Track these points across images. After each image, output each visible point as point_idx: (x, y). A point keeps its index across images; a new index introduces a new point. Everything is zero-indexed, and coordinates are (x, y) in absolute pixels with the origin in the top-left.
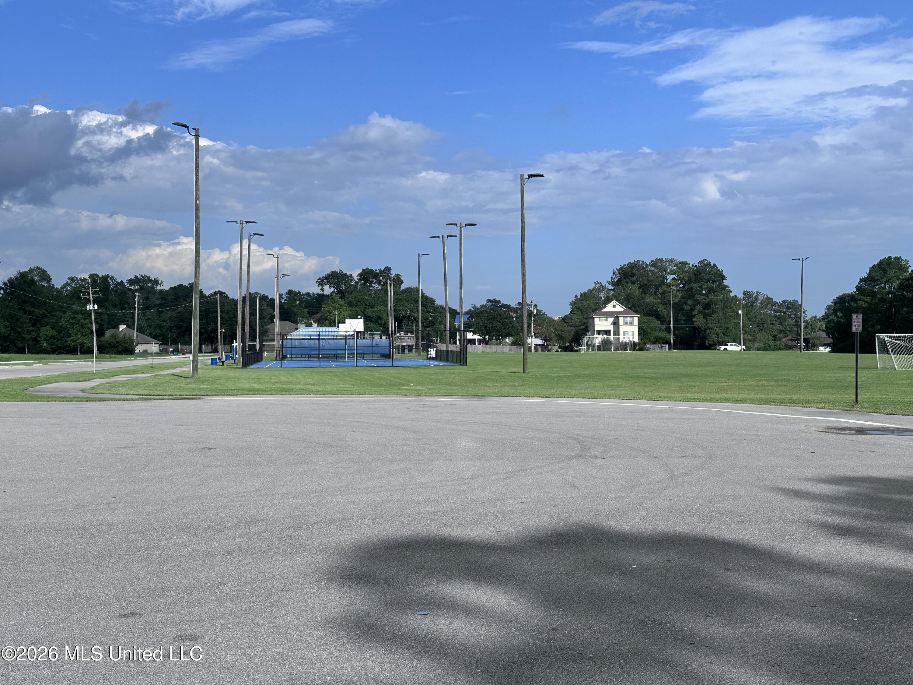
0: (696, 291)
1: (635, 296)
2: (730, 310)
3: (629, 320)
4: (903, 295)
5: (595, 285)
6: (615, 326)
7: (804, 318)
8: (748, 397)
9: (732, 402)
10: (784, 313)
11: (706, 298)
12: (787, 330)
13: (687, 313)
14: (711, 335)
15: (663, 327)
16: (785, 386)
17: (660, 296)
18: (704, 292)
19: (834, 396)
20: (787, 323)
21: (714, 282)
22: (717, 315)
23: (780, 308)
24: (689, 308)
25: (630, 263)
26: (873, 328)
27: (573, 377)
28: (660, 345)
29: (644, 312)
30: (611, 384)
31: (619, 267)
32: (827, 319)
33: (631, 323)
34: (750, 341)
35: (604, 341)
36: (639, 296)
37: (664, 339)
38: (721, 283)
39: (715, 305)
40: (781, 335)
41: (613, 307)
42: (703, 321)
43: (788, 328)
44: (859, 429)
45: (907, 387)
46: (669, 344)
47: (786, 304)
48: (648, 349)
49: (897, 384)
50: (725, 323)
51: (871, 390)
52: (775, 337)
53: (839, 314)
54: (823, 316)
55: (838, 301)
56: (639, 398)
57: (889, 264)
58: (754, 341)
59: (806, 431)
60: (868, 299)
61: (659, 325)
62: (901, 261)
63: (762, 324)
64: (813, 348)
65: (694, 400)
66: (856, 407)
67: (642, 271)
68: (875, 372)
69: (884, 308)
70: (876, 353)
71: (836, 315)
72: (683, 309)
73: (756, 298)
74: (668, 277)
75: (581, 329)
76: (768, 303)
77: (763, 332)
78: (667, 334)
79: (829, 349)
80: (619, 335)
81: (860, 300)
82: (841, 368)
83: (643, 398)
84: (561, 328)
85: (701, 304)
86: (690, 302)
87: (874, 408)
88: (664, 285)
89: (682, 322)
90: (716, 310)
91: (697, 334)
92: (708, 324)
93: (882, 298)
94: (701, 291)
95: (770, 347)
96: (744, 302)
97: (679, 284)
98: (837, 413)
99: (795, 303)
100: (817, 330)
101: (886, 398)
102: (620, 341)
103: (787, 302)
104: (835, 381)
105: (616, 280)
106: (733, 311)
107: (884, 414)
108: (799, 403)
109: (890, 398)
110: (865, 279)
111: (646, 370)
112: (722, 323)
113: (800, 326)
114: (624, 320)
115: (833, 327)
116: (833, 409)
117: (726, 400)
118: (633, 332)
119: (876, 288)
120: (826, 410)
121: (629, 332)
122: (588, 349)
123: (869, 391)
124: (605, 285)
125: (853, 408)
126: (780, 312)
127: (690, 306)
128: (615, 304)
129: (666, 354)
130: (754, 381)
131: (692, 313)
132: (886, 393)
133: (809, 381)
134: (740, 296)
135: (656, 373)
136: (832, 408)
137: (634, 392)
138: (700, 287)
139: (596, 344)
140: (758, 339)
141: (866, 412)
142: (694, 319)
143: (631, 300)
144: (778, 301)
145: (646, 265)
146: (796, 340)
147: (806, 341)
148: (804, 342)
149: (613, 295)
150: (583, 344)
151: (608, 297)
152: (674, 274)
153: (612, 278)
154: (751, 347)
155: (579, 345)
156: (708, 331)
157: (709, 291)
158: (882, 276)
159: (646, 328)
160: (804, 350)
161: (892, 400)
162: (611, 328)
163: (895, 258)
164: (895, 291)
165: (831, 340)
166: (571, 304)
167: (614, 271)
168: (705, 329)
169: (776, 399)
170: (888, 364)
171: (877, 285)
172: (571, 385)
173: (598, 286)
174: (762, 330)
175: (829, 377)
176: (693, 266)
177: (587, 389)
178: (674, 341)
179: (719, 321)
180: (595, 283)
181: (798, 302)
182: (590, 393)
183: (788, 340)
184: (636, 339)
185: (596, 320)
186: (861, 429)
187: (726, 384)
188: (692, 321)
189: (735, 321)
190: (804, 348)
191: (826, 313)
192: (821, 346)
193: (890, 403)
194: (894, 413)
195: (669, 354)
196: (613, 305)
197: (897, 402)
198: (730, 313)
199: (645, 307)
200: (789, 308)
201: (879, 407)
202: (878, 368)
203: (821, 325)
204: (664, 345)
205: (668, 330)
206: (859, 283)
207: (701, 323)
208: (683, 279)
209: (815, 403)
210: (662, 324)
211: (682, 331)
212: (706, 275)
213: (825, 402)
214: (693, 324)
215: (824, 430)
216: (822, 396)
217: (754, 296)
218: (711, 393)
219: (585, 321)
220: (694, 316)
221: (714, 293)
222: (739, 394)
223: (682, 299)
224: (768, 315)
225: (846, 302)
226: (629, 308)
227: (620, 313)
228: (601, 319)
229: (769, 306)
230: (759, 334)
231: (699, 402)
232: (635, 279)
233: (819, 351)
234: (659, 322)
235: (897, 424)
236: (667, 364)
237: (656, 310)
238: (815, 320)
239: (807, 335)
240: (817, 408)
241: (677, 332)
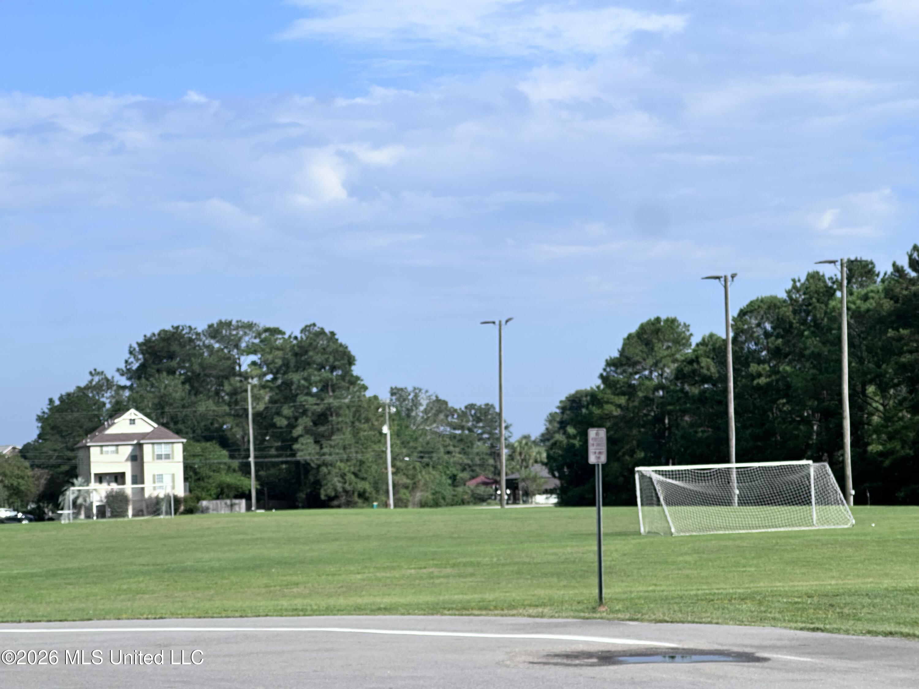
0: (299, 387)
1: (174, 399)
2: (366, 425)
3: (163, 449)
4: (682, 390)
5: (89, 378)
6: (135, 463)
7: (506, 439)
8: (402, 600)
9: (368, 612)
10: (470, 430)
11: (318, 402)
12: (476, 465)
13: (281, 433)
14: (329, 477)
15: (235, 463)
16: (472, 575)
17: (226, 398)
18: (314, 390)
19: (562, 592)
20: (475, 450)
21: (333, 368)
22: (342, 437)
23: (462, 420)
24: (285, 422)
25: (164, 331)
26: (632, 456)
27: (41, 576)
28: (228, 502)
29: (194, 432)
30: (125, 587)
31: (141, 340)
32: (548, 440)
33: (168, 457)
34: (406, 487)
35: (112, 496)
36: (183, 399)
37: (236, 488)
38: (347, 373)
39: (338, 415)
40: (465, 475)
41: (131, 424)
42: (313, 448)
43: (477, 461)
44: (604, 655)
45: (691, 569)
46: (248, 497)
47: (473, 412)
48: (205, 510)
49: (674, 563)
50: (357, 452)
51: (629, 576)
52: (454, 478)
53: (571, 430)
54: (543, 435)
55: (568, 404)
56: (181, 614)
57: (657, 331)
58: (414, 487)
59: (508, 663)
60: (622, 400)
61: (227, 460)
62: (678, 327)
63: (429, 453)
64: (525, 498)
65: (296, 612)
66: (600, 612)
67: (188, 347)
68: (634, 542)
69: (650, 418)
70: (635, 504)
71: (565, 433)
72: (274, 426)
73: (416, 403)
74: (243, 358)
75: (62, 473)
76: (439, 412)
77: (431, 469)
78: (243, 478)
79: (553, 499)
80: (142, 482)
81: (607, 402)
82: (575, 536)
83: (189, 614)
84: (16, 472)
85: (310, 414)
86: (287, 411)
87: (632, 611)
88: (235, 374)
89: (273, 452)
90: (339, 426)
91: (302, 477)
92: (324, 454)
93: (646, 398)
94: (308, 388)
95: (444, 498)
96: (393, 410)
97: (265, 374)
98: (565, 625)
99: (489, 409)
100: (531, 461)
101: (654, 591)
102: (147, 495)
103: (474, 408)
104: (563, 563)
105: (135, 366)
106: (372, 428)
107: (650, 621)
108: (496, 608)
109: (663, 591)
110: (616, 361)
111: (199, 555)
112: (351, 452)
113: (499, 455)
114: (153, 452)
115: (559, 456)
116: (559, 617)
117: (358, 610)
118: (173, 476)
119: (635, 379)
120: (545, 620)
121: (164, 477)
122: (76, 515)
123: (625, 578)
124: (113, 377)
125: (594, 612)
126: (462, 428)
127: (288, 418)
128: (133, 417)
129: (240, 519)
130: (414, 568)
131: (291, 432)
132: (654, 582)
133: (517, 563)
134: (385, 397)
135: (219, 560)
136: (557, 615)
137: (173, 602)
138: (306, 379)
139: (95, 504)
140: (422, 483)
141: (618, 619)
142: (296, 446)
143: (167, 409)
144: (457, 407)
145: (198, 334)
146: (492, 483)
147: (512, 484)
148: (507, 487)
149: (129, 398)
150: (66, 506)
151: (118, 403)
152: (255, 352)
153: (126, 362)
154: (408, 501)
155: (57, 506)
156: (324, 470)
157: (325, 387)
158: (645, 355)
159: (199, 467)
160: (508, 504)
161: (665, 593)
162: (127, 468)
163: (667, 320)
164: (669, 384)
165: (557, 482)
166: (40, 419)
167: (131, 347)
168: (319, 466)
169: (454, 602)
170: (658, 526)
171: (636, 373)
172: (37, 593)
173: (96, 379)
174: (428, 465)
175: (553, 554)
176: (290, 337)
177: (72, 600)
178: (258, 492)
179: (345, 448)
180: (91, 373)
181: (494, 408)
182: (79, 610)
183: (478, 485)
184: (180, 491)
185: (94, 452)
186: (608, 654)
187: (359, 577)
188: (291, 450)
189: (376, 447)
190: (509, 499)
191: (547, 429)
192: (540, 494)
193: (662, 599)
194: (668, 619)
195: (248, 519)
196: (131, 420)
197: (673, 598)
198: (365, 432)
199: (196, 424)
200: (479, 420)
201: (642, 608)
202: (640, 534)
203: (539, 453)
204: (237, 501)
205: (245, 469)
206: (605, 370)
207: (310, 454)
208: (273, 362)
209: (524, 606)
210: (232, 457)
211: (272, 471)
212: (317, 353)
213: (544, 605)
214: (294, 455)
215: (540, 660)
216: (541, 592)
217: (410, 397)
218: (329, 596)
219: (70, 454)
220: (295, 440)
221: (333, 391)
222: (384, 595)
223: (270, 405)
224: (440, 435)
225: (583, 407)
226: (163, 425)
227: (144, 436)
228: (105, 449)
229: (442, 416)
230: (423, 473)
231: (304, 615)
232: (174, 363)
233: (537, 503)
234: (225, 453)
235: (672, 641)
236: (243, 540)
237: (220, 429)
238: (526, 444)
239: (513, 473)
240: (530, 616)
241: (262, 473)
